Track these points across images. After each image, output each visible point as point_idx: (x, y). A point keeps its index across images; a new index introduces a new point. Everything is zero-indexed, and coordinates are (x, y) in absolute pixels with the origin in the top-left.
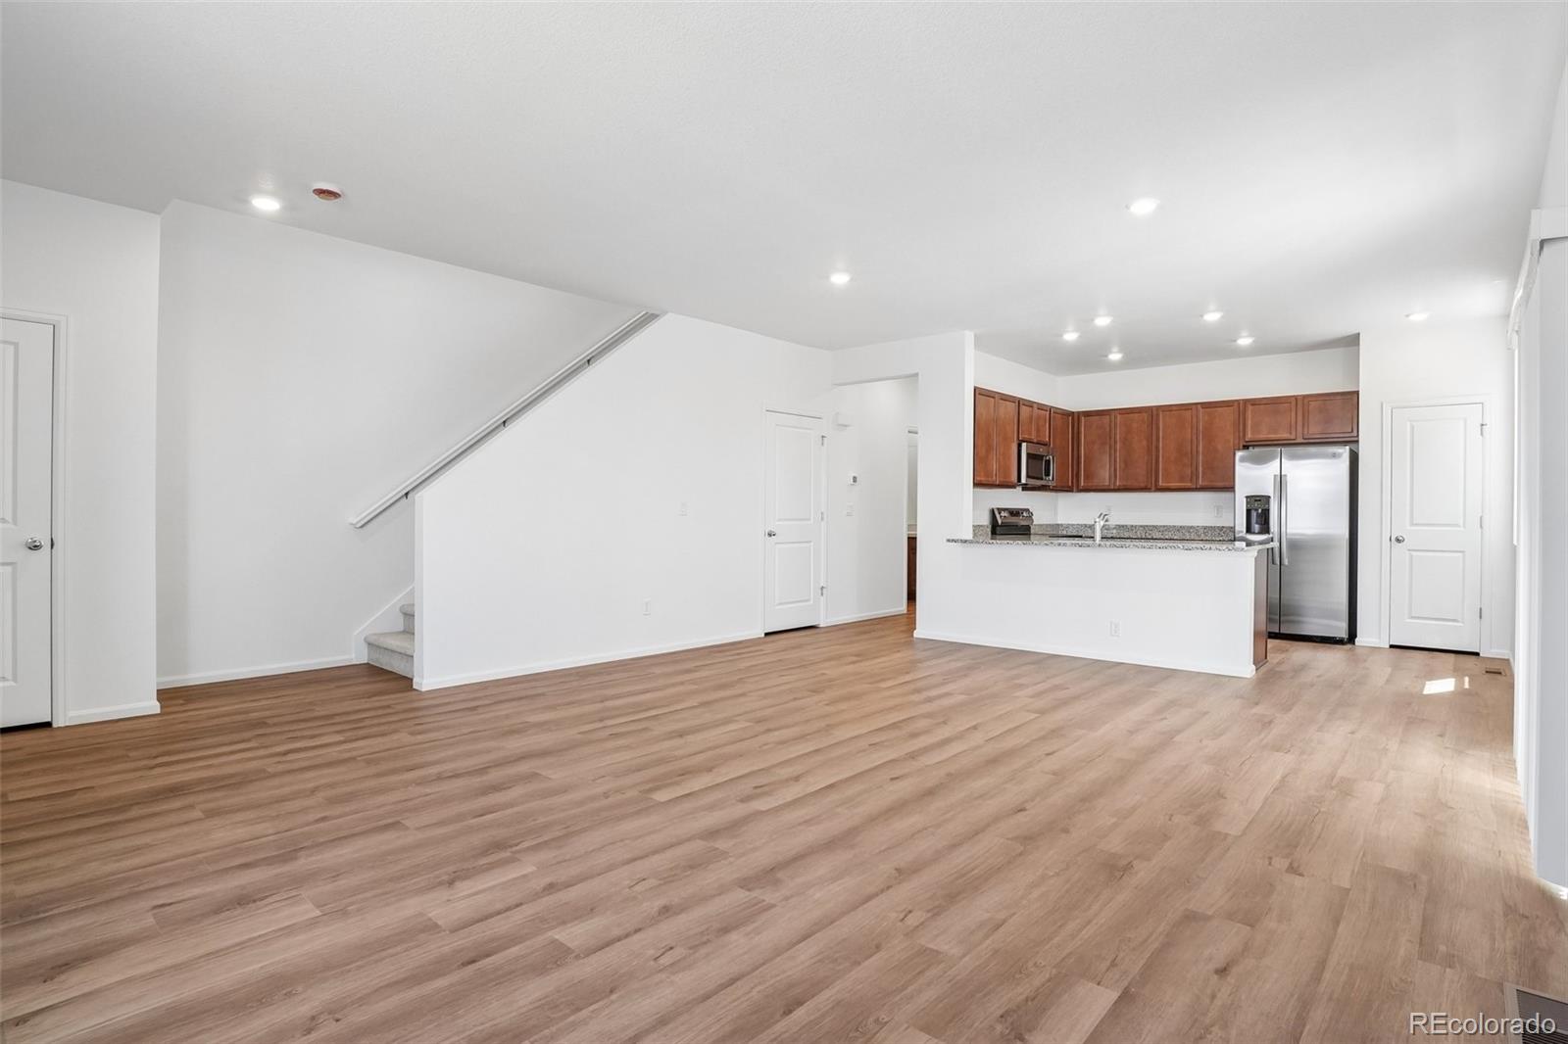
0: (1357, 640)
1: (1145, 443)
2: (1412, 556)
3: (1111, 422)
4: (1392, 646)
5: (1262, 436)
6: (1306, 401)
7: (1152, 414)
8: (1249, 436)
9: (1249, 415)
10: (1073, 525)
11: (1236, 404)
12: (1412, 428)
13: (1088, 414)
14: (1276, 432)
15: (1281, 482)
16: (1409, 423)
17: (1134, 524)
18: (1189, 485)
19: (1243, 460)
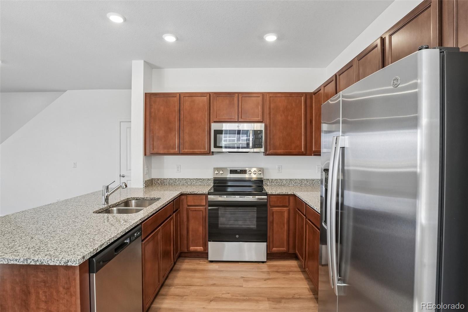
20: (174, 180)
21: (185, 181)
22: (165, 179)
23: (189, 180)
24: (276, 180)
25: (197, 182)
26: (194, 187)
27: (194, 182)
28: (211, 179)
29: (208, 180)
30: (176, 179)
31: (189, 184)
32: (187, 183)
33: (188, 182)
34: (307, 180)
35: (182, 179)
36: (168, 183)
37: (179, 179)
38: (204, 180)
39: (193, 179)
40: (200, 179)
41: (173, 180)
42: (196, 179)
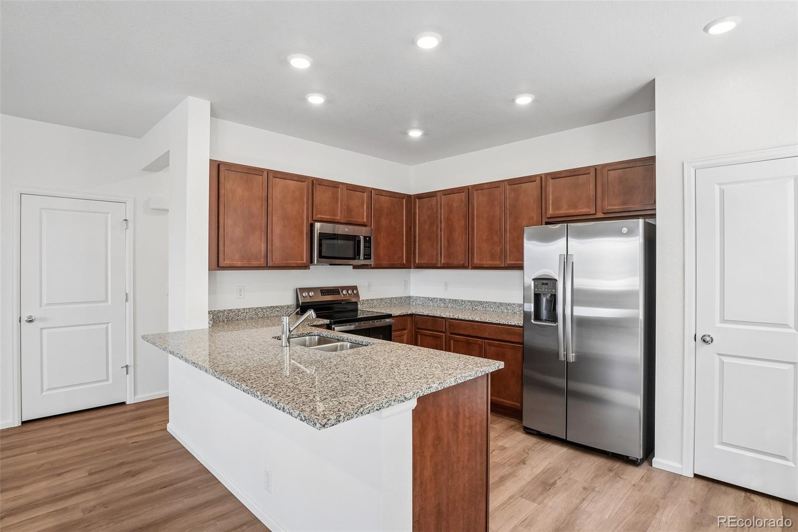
0: (654, 460)
1: (463, 222)
2: (722, 363)
3: (437, 202)
4: (696, 476)
5: (563, 212)
6: (605, 170)
7: (468, 192)
8: (551, 212)
9: (550, 189)
10: (420, 297)
11: (538, 179)
12: (722, 192)
13: (420, 197)
14: (576, 207)
15: (566, 261)
16: (717, 187)
17: (464, 299)
18: (497, 263)
19: (532, 238)
20: (237, 312)
21: (254, 312)
22: (219, 312)
23: (261, 310)
24: (367, 300)
25: (272, 312)
26: (268, 321)
27: (268, 313)
28: (291, 306)
29: (288, 307)
30: (239, 310)
31: (260, 315)
32: (258, 315)
33: (259, 313)
34: (396, 298)
35: (249, 309)
36: (226, 318)
37: (244, 309)
38: (282, 307)
39: (266, 308)
40: (277, 307)
41: (235, 312)
42: (271, 307)
